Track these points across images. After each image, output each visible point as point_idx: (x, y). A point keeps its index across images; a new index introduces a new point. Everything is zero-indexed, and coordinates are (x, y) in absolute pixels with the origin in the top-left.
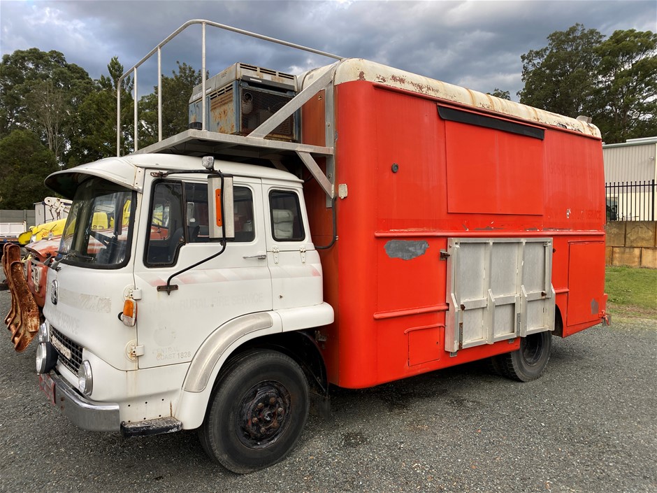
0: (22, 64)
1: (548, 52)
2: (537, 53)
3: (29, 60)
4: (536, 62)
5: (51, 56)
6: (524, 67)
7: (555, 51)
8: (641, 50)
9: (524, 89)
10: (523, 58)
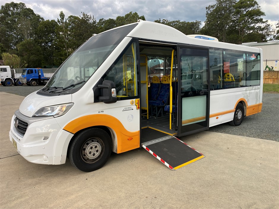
0: (9, 8)
1: (216, 6)
2: (212, 6)
3: (11, 6)
4: (211, 10)
5: (20, 5)
6: (207, 12)
7: (218, 6)
8: (250, 7)
9: (206, 20)
10: (207, 8)
